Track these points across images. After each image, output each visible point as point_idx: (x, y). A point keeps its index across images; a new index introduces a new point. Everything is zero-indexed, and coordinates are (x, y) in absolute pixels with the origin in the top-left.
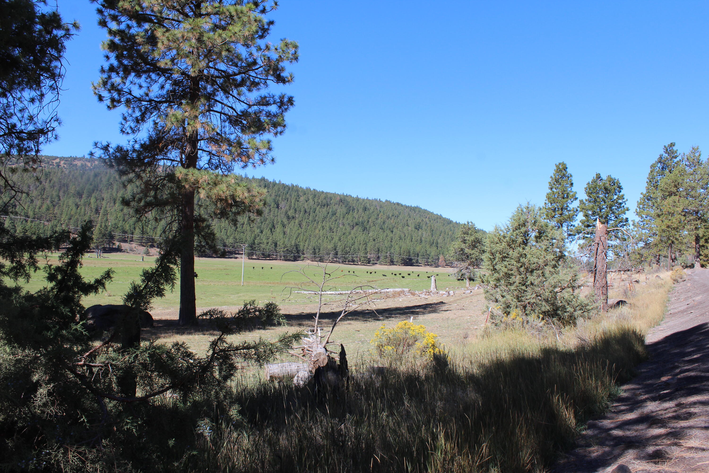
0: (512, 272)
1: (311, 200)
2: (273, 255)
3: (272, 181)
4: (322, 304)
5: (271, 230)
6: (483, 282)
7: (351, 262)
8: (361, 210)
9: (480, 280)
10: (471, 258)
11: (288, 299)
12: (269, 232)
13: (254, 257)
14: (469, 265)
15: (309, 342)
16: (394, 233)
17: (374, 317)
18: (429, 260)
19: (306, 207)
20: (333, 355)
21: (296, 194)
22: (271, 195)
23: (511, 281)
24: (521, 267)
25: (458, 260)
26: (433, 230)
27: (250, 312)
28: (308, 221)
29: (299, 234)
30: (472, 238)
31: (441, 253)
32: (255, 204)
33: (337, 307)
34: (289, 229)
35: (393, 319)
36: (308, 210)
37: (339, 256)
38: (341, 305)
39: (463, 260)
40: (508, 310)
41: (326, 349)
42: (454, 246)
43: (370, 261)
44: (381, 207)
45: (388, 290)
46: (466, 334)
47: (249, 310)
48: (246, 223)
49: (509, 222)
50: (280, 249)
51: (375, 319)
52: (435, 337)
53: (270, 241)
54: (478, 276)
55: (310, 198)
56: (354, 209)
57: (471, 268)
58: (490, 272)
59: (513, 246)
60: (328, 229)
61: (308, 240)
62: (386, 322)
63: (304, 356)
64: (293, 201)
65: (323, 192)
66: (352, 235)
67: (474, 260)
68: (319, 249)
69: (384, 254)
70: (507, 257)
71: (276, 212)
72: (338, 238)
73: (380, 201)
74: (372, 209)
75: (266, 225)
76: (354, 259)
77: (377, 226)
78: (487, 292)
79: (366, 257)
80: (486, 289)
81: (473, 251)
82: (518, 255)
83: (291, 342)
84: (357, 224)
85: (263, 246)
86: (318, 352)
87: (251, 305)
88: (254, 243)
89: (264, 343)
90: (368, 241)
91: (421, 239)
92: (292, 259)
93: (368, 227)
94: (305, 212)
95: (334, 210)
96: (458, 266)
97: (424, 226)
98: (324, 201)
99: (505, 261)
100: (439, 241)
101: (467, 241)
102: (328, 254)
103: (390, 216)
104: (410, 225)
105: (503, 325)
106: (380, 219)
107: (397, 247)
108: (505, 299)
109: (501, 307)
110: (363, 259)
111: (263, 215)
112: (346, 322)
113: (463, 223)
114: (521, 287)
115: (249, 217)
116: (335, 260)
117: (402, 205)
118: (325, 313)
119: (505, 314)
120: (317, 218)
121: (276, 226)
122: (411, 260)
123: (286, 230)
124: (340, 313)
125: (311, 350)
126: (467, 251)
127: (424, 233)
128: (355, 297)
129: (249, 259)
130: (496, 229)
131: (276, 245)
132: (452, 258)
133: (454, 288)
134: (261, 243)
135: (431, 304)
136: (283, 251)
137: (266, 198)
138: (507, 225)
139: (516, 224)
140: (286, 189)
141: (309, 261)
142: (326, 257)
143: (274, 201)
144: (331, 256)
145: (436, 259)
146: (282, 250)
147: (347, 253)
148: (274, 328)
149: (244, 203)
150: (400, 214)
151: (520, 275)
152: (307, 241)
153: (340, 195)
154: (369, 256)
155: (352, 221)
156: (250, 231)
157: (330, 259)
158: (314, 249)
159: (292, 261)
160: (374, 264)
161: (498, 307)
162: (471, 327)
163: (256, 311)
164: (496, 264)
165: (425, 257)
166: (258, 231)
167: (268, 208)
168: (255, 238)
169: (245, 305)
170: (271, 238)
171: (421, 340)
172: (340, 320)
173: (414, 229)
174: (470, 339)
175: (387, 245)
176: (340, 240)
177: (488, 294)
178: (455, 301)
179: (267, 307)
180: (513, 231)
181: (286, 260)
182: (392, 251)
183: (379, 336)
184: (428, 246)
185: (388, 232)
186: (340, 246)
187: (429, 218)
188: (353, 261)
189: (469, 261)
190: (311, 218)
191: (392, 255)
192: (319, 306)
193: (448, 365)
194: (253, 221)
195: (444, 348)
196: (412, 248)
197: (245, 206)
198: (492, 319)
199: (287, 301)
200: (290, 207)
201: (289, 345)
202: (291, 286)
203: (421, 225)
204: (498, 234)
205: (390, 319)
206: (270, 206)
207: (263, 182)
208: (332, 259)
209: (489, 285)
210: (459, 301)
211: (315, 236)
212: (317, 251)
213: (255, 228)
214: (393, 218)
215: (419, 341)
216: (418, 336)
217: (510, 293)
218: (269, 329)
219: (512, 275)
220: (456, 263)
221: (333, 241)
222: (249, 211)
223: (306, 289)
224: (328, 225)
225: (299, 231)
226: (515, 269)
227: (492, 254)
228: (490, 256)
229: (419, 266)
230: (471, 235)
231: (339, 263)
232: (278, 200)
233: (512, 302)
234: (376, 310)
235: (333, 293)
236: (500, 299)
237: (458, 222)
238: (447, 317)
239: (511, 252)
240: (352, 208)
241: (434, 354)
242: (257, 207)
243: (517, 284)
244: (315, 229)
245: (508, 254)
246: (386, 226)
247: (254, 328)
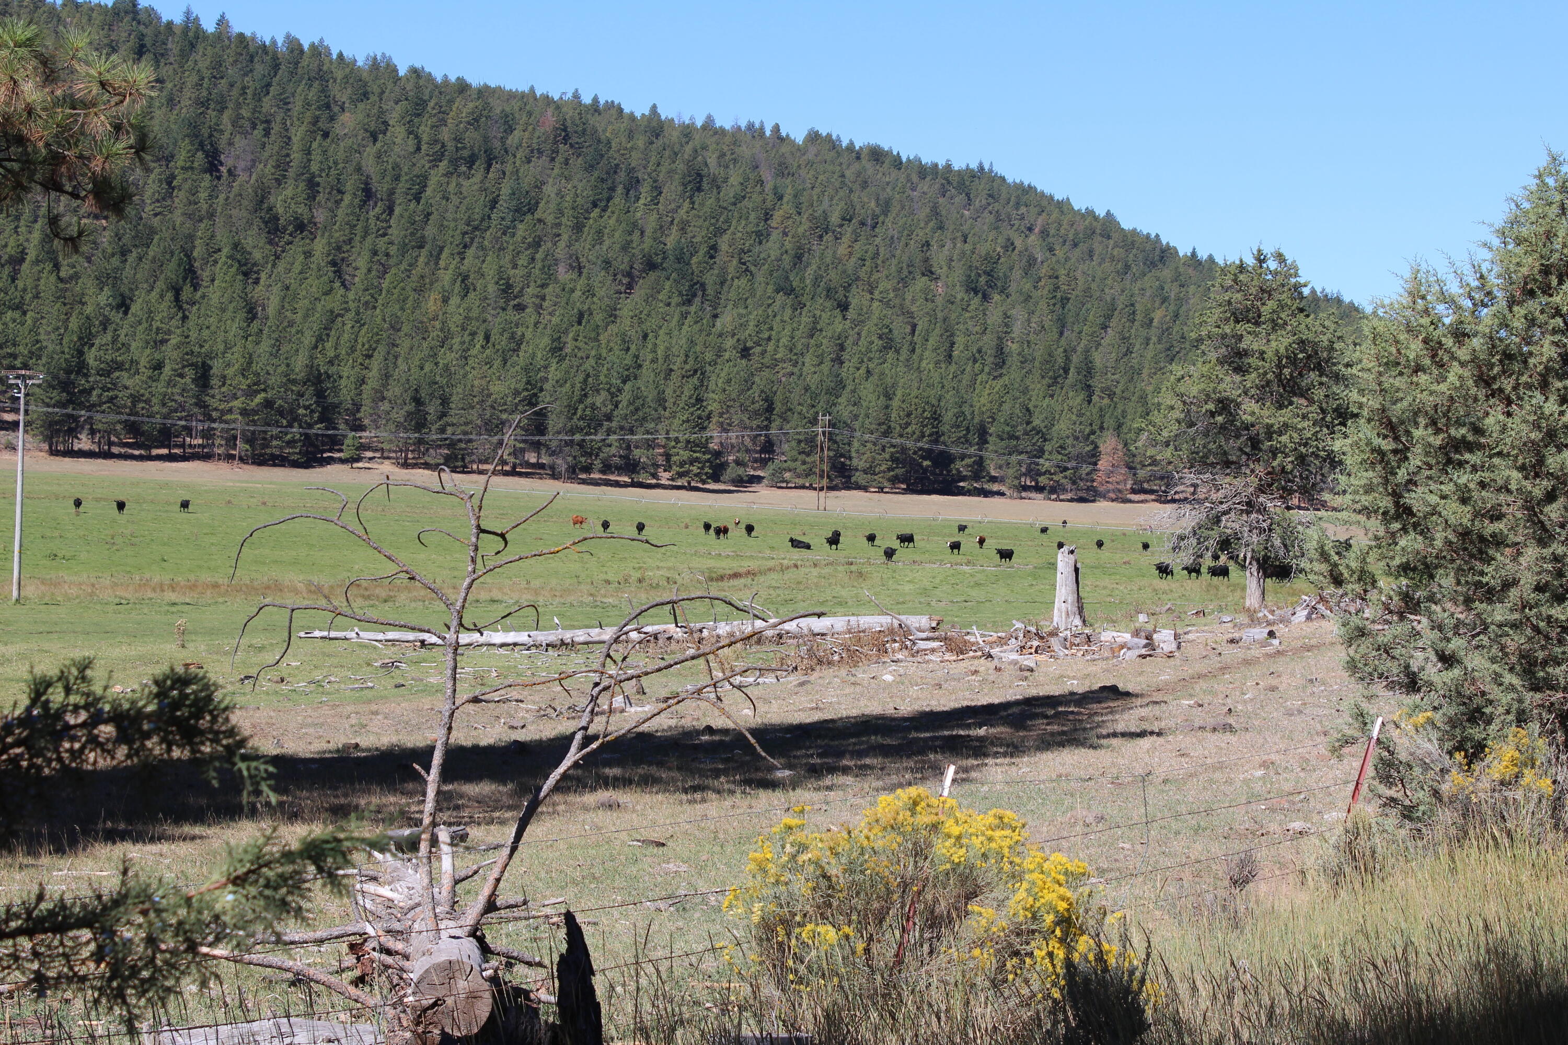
0: (1500, 526)
1: (398, 132)
2: (189, 430)
3: (178, 19)
4: (462, 697)
5: (177, 291)
6: (1338, 581)
7: (620, 469)
8: (672, 190)
9: (1324, 568)
10: (1274, 452)
11: (274, 674)
12: (165, 307)
13: (84, 443)
14: (1261, 490)
15: (389, 904)
16: (851, 314)
17: (741, 767)
18: (1045, 464)
19: (370, 165)
20: (522, 976)
21: (312, 95)
22: (171, 102)
23: (1491, 575)
24: (1551, 497)
25: (1200, 462)
26: (1065, 300)
27: (68, 727)
28: (381, 243)
29: (333, 317)
30: (1281, 343)
31: (1109, 422)
32: (84, 147)
33: (542, 715)
34: (276, 289)
35: (849, 780)
36: (381, 187)
37: (552, 438)
38: (562, 703)
39: (1227, 464)
40: (1476, 733)
41: (481, 941)
42: (1181, 388)
43: (723, 466)
44: (783, 170)
45: (818, 624)
46: (1242, 864)
47: (59, 714)
48: (31, 255)
49: (1486, 254)
50: (225, 399)
51: (748, 782)
52: (1073, 878)
53: (171, 354)
54: (1311, 546)
55: (393, 118)
56: (633, 184)
57: (1273, 505)
58: (1375, 525)
59: (1507, 384)
60: (492, 289)
61: (381, 350)
62: (805, 796)
63: (360, 981)
64: (298, 134)
65: (462, 87)
66: (625, 322)
67: (1289, 462)
68: (445, 401)
69: (796, 428)
70: (1471, 447)
71: (203, 195)
72: (546, 341)
73: (779, 137)
74: (735, 180)
75: (146, 265)
76: (637, 453)
77: (760, 277)
78: (1362, 632)
79: (702, 446)
80: (1355, 621)
81: (1285, 415)
82: (1535, 435)
83: (295, 883)
84: (651, 266)
85: (131, 382)
86: (443, 958)
87: (68, 690)
88: (81, 368)
89: (145, 896)
90: (709, 356)
91: (1000, 351)
92: (292, 452)
93: (710, 279)
94: (368, 193)
95: (527, 182)
96: (1202, 492)
97: (1017, 274)
98: (472, 137)
99: (1461, 464)
100: (1098, 359)
101: (1253, 361)
102: (494, 427)
103: (835, 219)
104: (942, 271)
105: (1446, 816)
106: (775, 235)
107: (869, 393)
108: (1456, 672)
109: (1438, 717)
110: (685, 455)
111: (130, 210)
112: (590, 798)
113: (1233, 259)
114: (1545, 610)
115: (53, 221)
116: (532, 458)
117: (897, 162)
118: (476, 750)
119: (1459, 756)
120: (430, 231)
121: (205, 275)
122: (943, 460)
123: (258, 292)
124: (561, 745)
125: (399, 946)
126: (1249, 410)
127: (1019, 314)
128: (640, 661)
129: (54, 452)
130: (1416, 294)
131: (203, 378)
132: (1168, 453)
133: (1175, 615)
134: (119, 366)
135: (1051, 701)
136: (244, 412)
137: (148, 113)
138: (1476, 268)
139: (1530, 265)
140: (260, 69)
141: (387, 467)
142: (482, 443)
143: (194, 130)
144: (509, 436)
145: (1080, 458)
146: (236, 404)
147: (595, 423)
148: (197, 830)
149: (21, 140)
150: (886, 207)
151: (1542, 543)
152: (378, 357)
153: (558, 106)
154: (715, 437)
155: (626, 247)
156: (60, 296)
157: (504, 452)
158: (417, 401)
159: (296, 465)
160: (744, 482)
161: (1421, 718)
162: (1273, 827)
163: (96, 719)
164: (1411, 482)
165: (1024, 444)
166: (105, 297)
167: (157, 170)
168: (86, 339)
169: (40, 688)
170: (174, 340)
171: (998, 893)
172: (557, 788)
173: (960, 294)
174: (1263, 888)
175: (813, 381)
176: (557, 349)
177: (1365, 646)
178: (1184, 684)
179: (161, 694)
180: (1512, 302)
181: (260, 460)
182: (844, 409)
183: (772, 869)
184: (1037, 387)
185: (821, 308)
186: (560, 383)
187: (1044, 233)
188: (630, 466)
189: (1260, 469)
190: (396, 232)
191: (842, 435)
192: (446, 707)
193: (1143, 1026)
194: (73, 242)
195: (1125, 939)
196: (950, 398)
197: (27, 162)
198: (1387, 780)
199: (265, 684)
200: (283, 165)
201: (284, 903)
202: (290, 600)
203: (1001, 269)
204: (1425, 321)
205: (828, 781)
206: (170, 158)
207: (126, 23)
208: (515, 453)
209: (1373, 595)
210: (1202, 684)
211: (422, 331)
212: (432, 409)
213: (87, 284)
214: (848, 230)
215: (990, 896)
216: (987, 871)
217: (1484, 639)
218: (172, 839)
219: (1499, 541)
220: (1190, 477)
221: (522, 358)
222: (52, 185)
223: (373, 614)
224: (490, 269)
225: (334, 302)
226: (1515, 511)
227: (1391, 428)
228: (1377, 441)
229: (987, 494)
230: (1275, 326)
231: (555, 476)
232: (216, 129)
233: (1495, 692)
234: (754, 732)
235: (522, 637)
236: (1432, 672)
237: (1203, 255)
238: (1140, 770)
239: (1493, 419)
240: (622, 176)
241: (1069, 964)
242: (97, 165)
243: (1525, 589)
244: (419, 290)
245: (1478, 430)
246: (810, 273)
247: (86, 833)
